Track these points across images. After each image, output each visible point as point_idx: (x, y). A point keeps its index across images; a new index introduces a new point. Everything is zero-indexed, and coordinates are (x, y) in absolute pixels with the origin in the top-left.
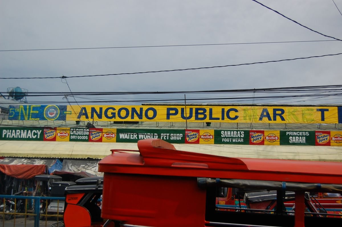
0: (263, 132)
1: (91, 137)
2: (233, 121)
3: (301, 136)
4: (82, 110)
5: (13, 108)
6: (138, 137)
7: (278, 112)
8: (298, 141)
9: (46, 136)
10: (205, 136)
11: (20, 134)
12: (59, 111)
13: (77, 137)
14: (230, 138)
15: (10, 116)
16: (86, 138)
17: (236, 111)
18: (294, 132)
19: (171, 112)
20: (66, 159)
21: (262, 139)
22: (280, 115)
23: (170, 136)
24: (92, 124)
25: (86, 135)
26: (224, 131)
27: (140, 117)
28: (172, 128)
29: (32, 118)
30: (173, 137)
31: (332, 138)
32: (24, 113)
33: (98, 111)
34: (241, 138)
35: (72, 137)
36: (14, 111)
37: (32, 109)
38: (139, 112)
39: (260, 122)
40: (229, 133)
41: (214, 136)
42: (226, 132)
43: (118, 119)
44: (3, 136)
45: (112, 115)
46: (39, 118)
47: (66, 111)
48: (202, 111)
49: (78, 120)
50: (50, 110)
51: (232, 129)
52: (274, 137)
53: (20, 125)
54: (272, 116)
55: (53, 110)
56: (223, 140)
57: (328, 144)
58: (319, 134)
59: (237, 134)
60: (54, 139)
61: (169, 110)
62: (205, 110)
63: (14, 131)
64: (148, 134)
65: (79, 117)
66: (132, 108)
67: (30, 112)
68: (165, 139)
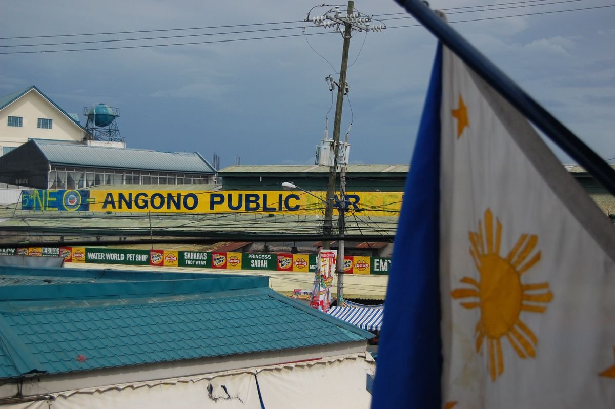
0: (225, 255)
2: (293, 213)
3: (263, 259)
4: (107, 197)
5: (26, 194)
8: (260, 265)
10: (169, 257)
12: (81, 198)
15: (24, 205)
18: (256, 255)
19: (216, 199)
21: (224, 263)
22: (354, 204)
23: (135, 256)
25: (56, 255)
26: (188, 252)
27: (178, 206)
29: (49, 207)
30: (138, 258)
31: (294, 263)
32: (40, 201)
33: (127, 198)
34: (203, 260)
36: (27, 197)
37: (48, 195)
38: (176, 200)
40: (192, 254)
41: (177, 258)
43: (151, 209)
46: (58, 207)
47: (89, 199)
48: (254, 199)
50: (70, 196)
52: (236, 260)
55: (74, 196)
56: (186, 262)
57: (290, 269)
58: (281, 257)
59: (200, 256)
61: (213, 196)
62: (258, 197)
64: (115, 254)
65: (104, 207)
66: (168, 194)
67: (46, 199)
68: (131, 260)
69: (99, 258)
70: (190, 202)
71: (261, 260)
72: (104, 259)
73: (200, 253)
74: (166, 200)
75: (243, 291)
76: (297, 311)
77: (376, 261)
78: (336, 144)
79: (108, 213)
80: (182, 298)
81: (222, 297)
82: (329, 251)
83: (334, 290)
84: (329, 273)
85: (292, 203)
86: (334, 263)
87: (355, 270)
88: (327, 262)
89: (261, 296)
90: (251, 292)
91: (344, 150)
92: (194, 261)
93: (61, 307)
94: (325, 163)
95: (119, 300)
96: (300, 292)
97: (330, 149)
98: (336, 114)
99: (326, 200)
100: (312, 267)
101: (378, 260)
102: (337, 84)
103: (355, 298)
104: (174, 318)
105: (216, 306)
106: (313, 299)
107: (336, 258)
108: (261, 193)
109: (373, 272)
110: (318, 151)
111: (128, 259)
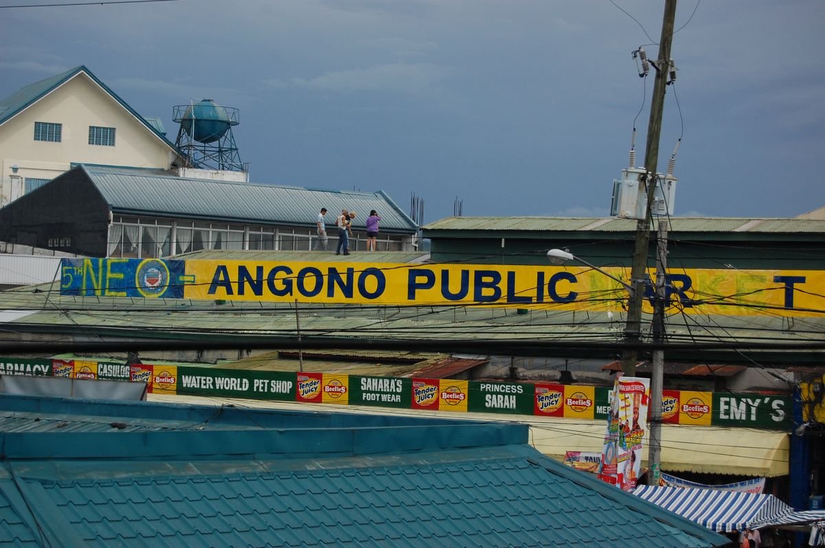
0: (436, 384)
2: (564, 307)
3: (507, 394)
4: (218, 273)
5: (69, 266)
7: (675, 284)
8: (502, 404)
10: (332, 387)
11: (14, 372)
12: (168, 274)
14: (378, 392)
15: (64, 286)
18: (495, 386)
19: (419, 280)
21: (434, 398)
22: (681, 293)
23: (269, 384)
25: (124, 378)
26: (367, 377)
27: (348, 291)
29: (110, 291)
30: (275, 387)
31: (567, 401)
32: (94, 279)
33: (254, 275)
34: (396, 393)
36: (72, 272)
37: (109, 268)
38: (345, 280)
40: (375, 382)
41: (347, 389)
42: (369, 380)
43: (298, 297)
45: (285, 286)
46: (126, 290)
47: (184, 275)
48: (490, 280)
50: (149, 270)
52: (458, 394)
55: (157, 271)
56: (364, 397)
57: (559, 413)
58: (541, 390)
59: (390, 385)
61: (413, 273)
62: (497, 277)
63: (2, 365)
64: (232, 379)
65: (212, 290)
66: (329, 269)
67: (106, 276)
68: (261, 390)
69: (203, 387)
70: (371, 284)
71: (504, 394)
72: (212, 387)
73: (390, 379)
74: (326, 279)
75: (481, 450)
76: (583, 490)
77: (723, 400)
78: (650, 177)
79: (219, 302)
80: (368, 462)
81: (442, 461)
82: (634, 379)
83: (642, 454)
84: (635, 421)
85: (563, 288)
86: (644, 402)
87: (682, 417)
88: (631, 401)
89: (515, 460)
90: (494, 453)
91: (665, 187)
92: (378, 395)
93: (147, 474)
94: (630, 213)
95: (253, 463)
96: (577, 456)
97: (640, 188)
98: (652, 121)
99: (629, 283)
100: (600, 410)
101: (727, 399)
102: (653, 64)
103: (682, 469)
104: (354, 498)
105: (431, 479)
106: (602, 469)
107: (647, 393)
108: (503, 270)
109: (717, 422)
110: (617, 189)
111: (255, 390)
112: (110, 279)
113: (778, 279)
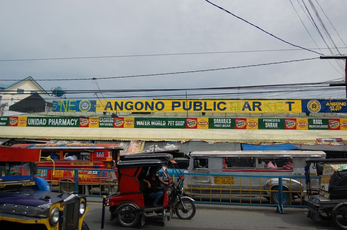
0: (245, 119)
1: (115, 124)
2: (222, 112)
3: (274, 122)
4: (108, 104)
5: (56, 103)
6: (150, 123)
7: (256, 104)
8: (272, 126)
9: (81, 123)
10: (202, 123)
11: (62, 122)
12: (90, 105)
13: (104, 124)
14: (221, 124)
15: (54, 109)
16: (112, 125)
17: (225, 103)
18: (269, 120)
19: (175, 105)
20: (97, 140)
21: (244, 125)
22: (258, 107)
23: (175, 123)
24: (116, 114)
25: (111, 123)
27: (152, 108)
28: (176, 117)
29: (70, 110)
30: (177, 124)
31: (297, 124)
32: (64, 107)
33: (120, 104)
34: (228, 124)
35: (101, 124)
36: (57, 105)
38: (151, 105)
39: (243, 112)
40: (220, 120)
41: (208, 123)
42: (217, 119)
43: (135, 110)
44: (49, 124)
45: (131, 107)
46: (76, 110)
47: (96, 105)
48: (199, 104)
49: (105, 111)
50: (84, 104)
51: (221, 118)
52: (254, 123)
53: (61, 115)
54: (251, 107)
55: (86, 104)
56: (215, 126)
57: (295, 128)
58: (288, 120)
59: (226, 121)
60: (87, 126)
61: (173, 103)
62: (201, 103)
63: (57, 120)
64: (158, 121)
65: (106, 109)
67: (69, 106)
68: (171, 125)
69: (146, 125)
70: (160, 106)
72: (150, 125)
73: (226, 119)
74: (144, 105)
87: (341, 128)
96: (321, 140)
100: (310, 126)
108: (203, 101)
111: (168, 125)
112: (70, 107)
113: (286, 103)
